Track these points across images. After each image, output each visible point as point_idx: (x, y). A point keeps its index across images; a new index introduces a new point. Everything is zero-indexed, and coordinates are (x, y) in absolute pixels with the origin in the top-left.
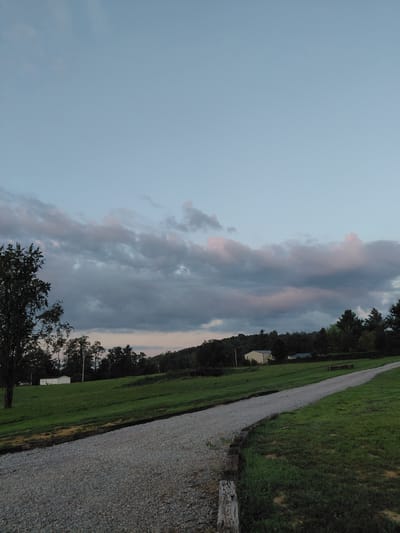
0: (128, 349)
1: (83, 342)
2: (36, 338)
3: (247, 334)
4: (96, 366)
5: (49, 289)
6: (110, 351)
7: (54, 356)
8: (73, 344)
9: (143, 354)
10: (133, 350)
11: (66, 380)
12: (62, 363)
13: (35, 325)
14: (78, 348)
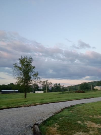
0: (59, 84)
1: (47, 82)
2: (32, 81)
3: (96, 81)
4: (50, 89)
5: (35, 68)
6: (54, 84)
7: (39, 85)
8: (44, 82)
9: (63, 86)
10: (61, 85)
11: (42, 92)
12: (41, 87)
13: (31, 77)
14: (45, 83)
